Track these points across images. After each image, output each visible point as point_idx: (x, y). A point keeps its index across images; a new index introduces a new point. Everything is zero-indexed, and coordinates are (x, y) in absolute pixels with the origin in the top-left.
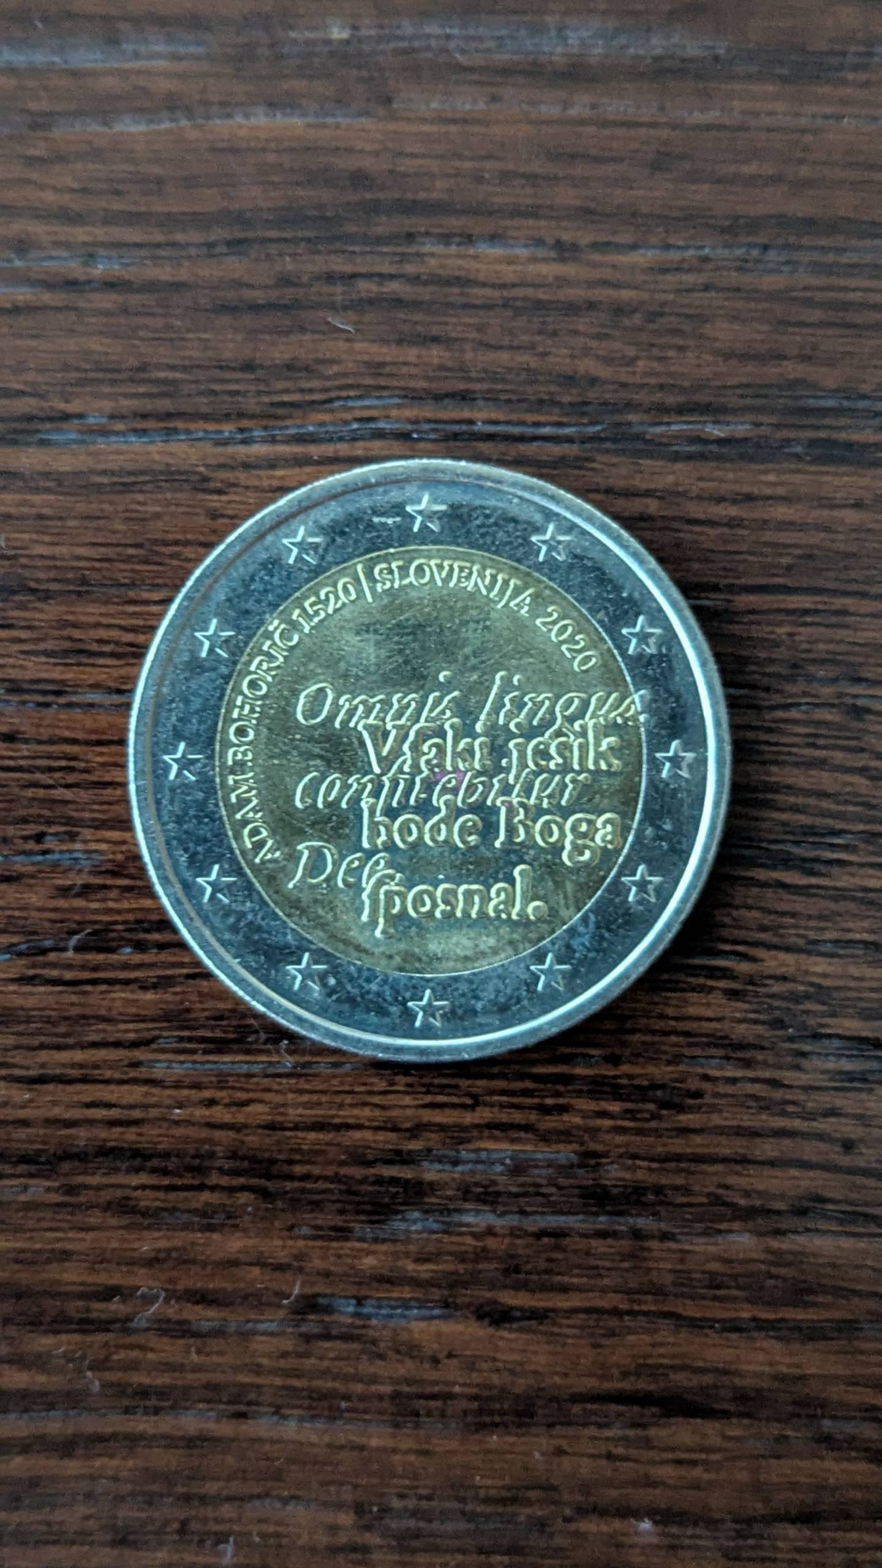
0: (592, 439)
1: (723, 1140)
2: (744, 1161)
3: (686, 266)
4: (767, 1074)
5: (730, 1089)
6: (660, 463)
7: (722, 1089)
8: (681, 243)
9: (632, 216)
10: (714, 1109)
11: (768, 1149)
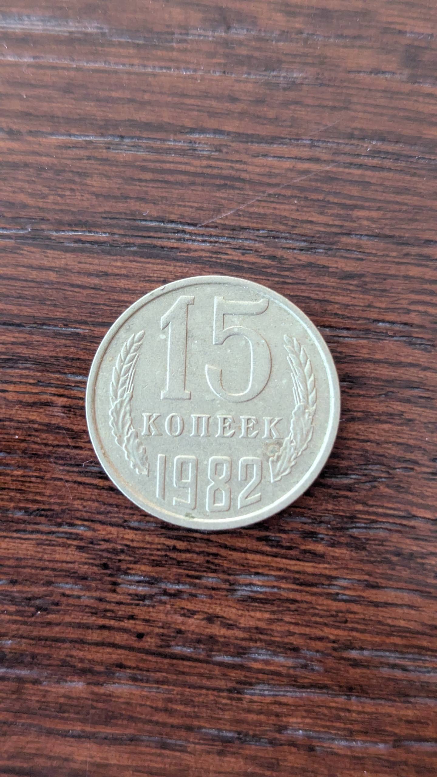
0: (22, 237)
1: (70, 629)
2: (82, 642)
3: (79, 145)
4: (97, 594)
5: (76, 602)
6: (59, 253)
7: (71, 601)
8: (78, 133)
9: (51, 118)
10: (66, 612)
11: (95, 636)
